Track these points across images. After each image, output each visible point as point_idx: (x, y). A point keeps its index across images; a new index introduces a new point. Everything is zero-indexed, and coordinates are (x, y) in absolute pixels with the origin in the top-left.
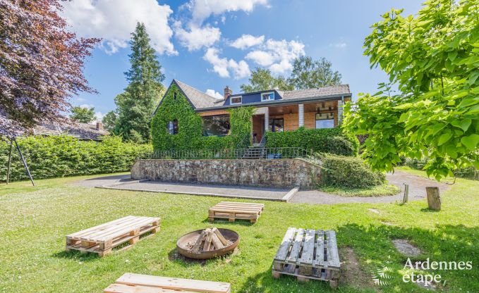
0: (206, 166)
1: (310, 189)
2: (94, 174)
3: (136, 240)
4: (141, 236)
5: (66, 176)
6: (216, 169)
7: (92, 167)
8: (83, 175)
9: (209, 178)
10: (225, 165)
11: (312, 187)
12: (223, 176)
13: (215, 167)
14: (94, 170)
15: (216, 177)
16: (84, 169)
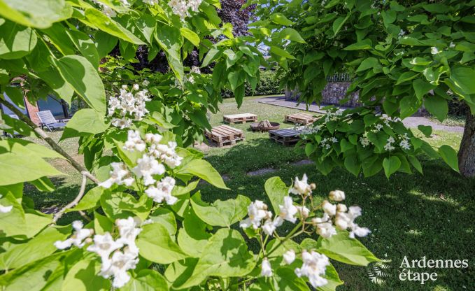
0: (329, 89)
1: (422, 116)
2: (269, 94)
3: (244, 122)
4: (247, 121)
5: (254, 95)
6: (335, 92)
7: (268, 90)
8: (263, 95)
9: (330, 99)
10: (342, 88)
11: (424, 113)
12: (340, 98)
13: (335, 89)
14: (269, 92)
15: (335, 99)
16: (263, 91)
